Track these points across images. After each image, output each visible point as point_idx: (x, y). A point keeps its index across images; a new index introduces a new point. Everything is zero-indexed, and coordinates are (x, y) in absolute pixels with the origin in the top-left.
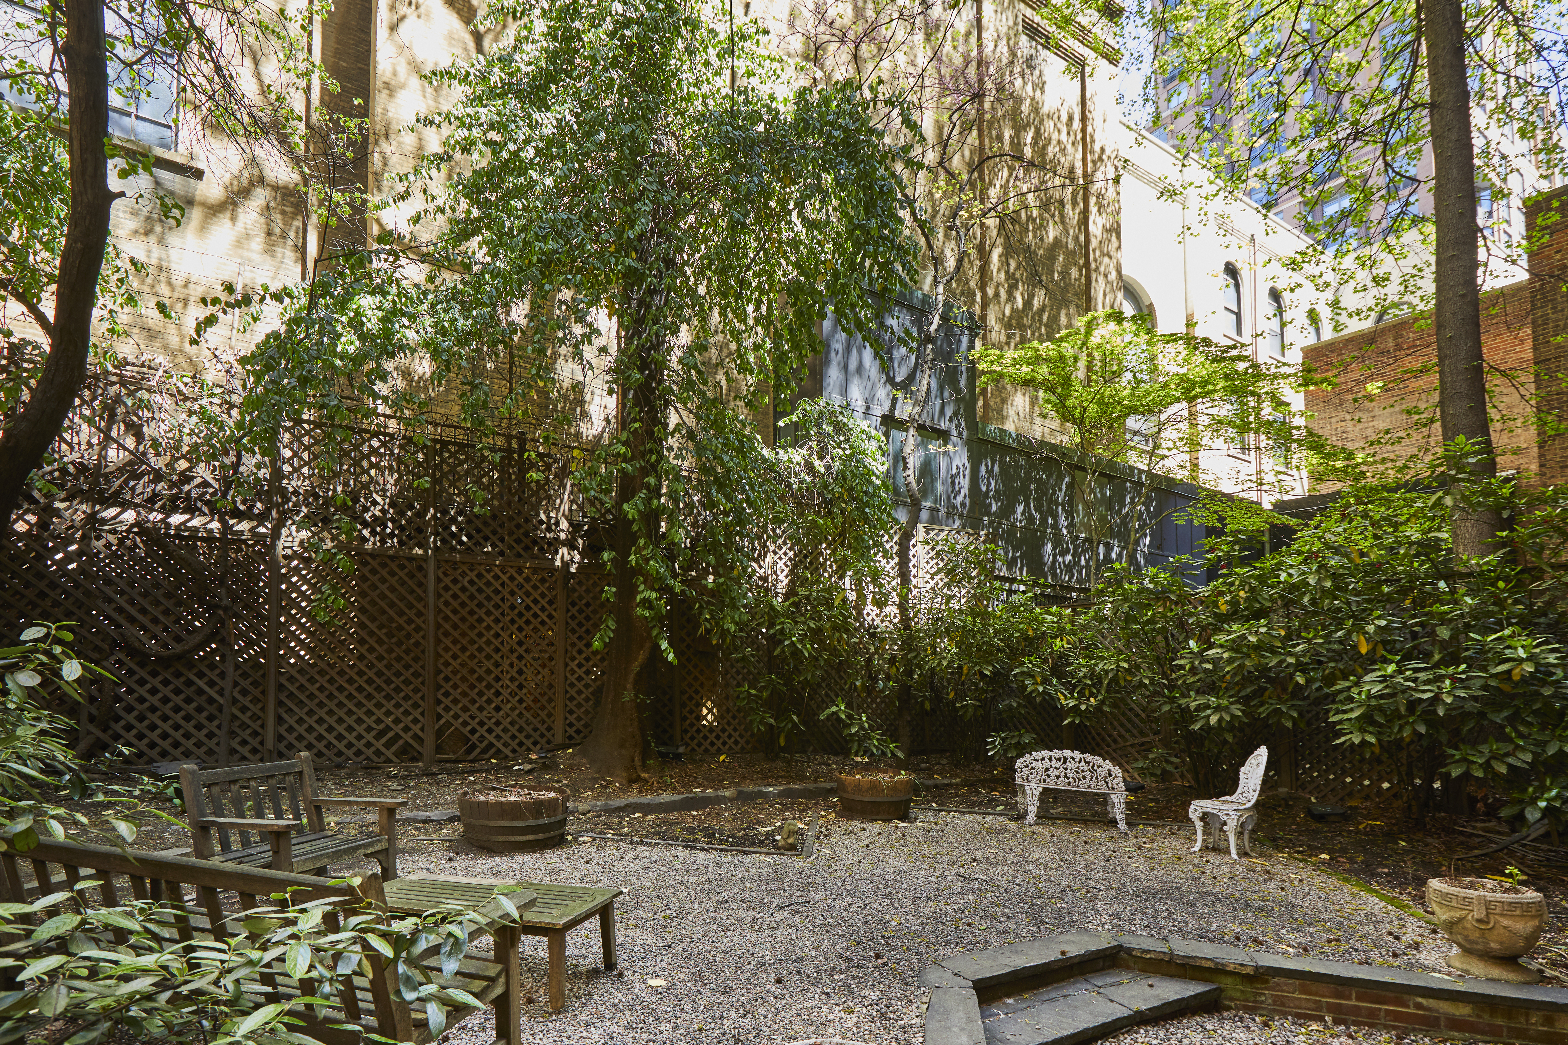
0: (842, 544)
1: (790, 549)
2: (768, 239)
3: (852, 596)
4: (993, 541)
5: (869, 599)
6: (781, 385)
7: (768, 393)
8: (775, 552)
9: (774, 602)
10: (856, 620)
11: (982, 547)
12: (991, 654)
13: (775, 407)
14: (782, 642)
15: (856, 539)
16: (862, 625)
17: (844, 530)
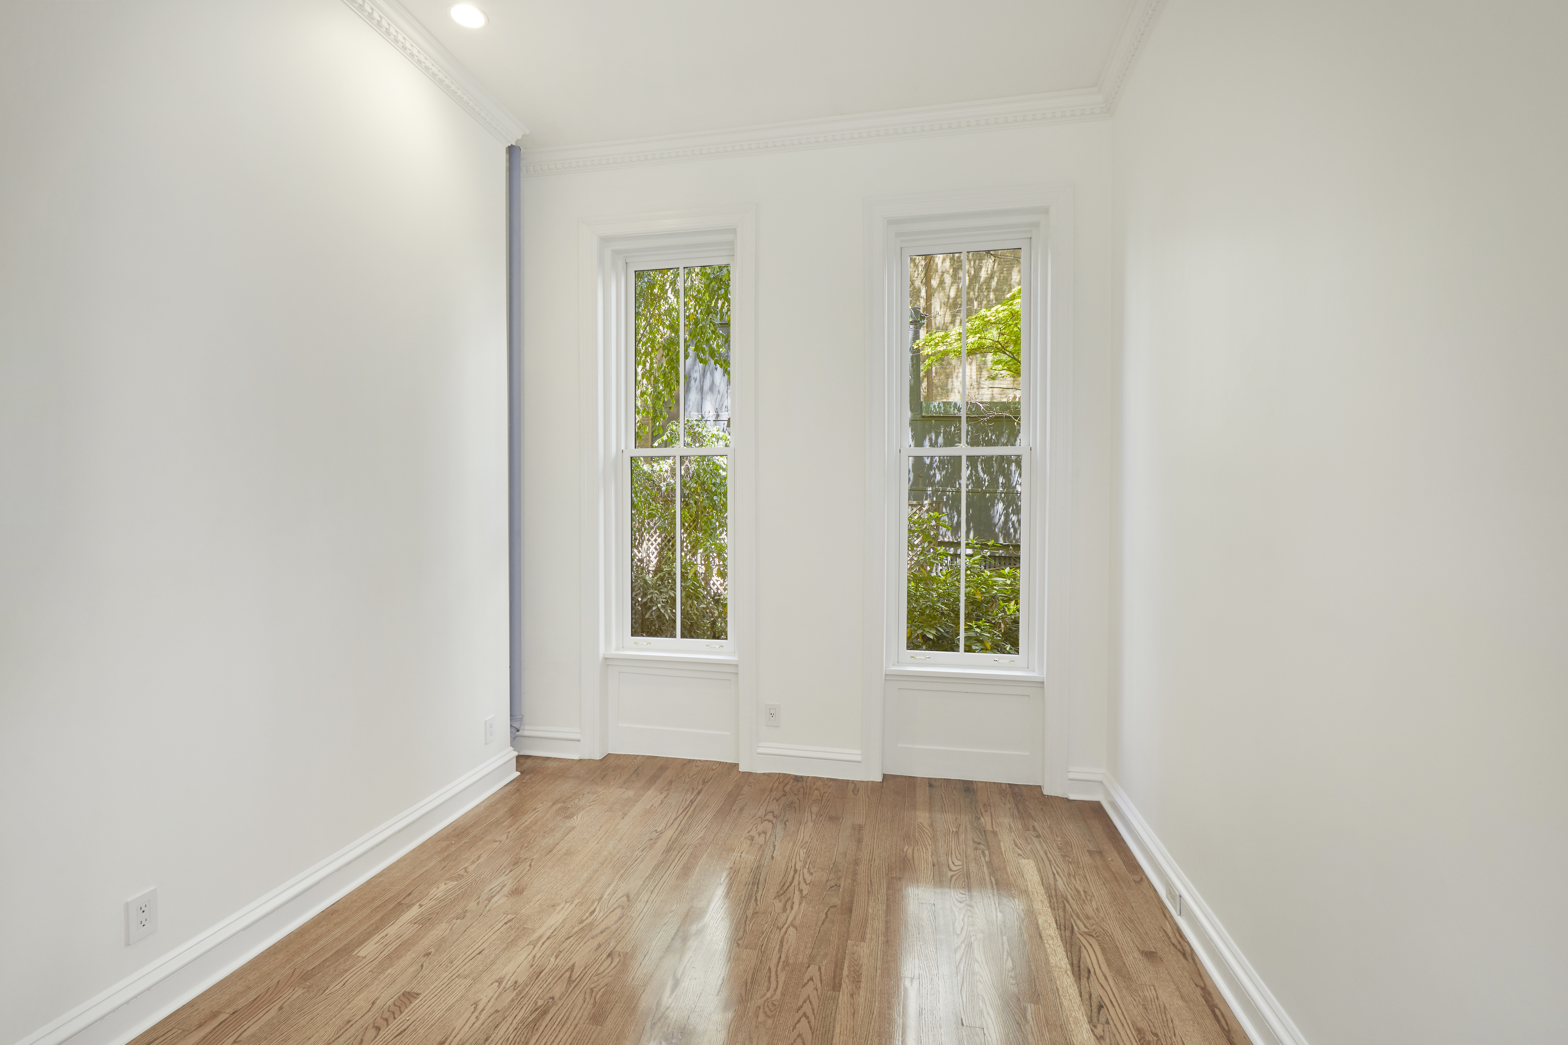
0: (696, 528)
1: (659, 536)
2: (652, 316)
3: (702, 570)
4: (938, 509)
5: (715, 571)
6: (657, 416)
7: (648, 424)
8: (649, 540)
9: (647, 578)
10: (704, 589)
11: (926, 516)
12: (935, 618)
13: (653, 433)
14: (650, 608)
15: (706, 523)
16: (709, 593)
17: (697, 517)
